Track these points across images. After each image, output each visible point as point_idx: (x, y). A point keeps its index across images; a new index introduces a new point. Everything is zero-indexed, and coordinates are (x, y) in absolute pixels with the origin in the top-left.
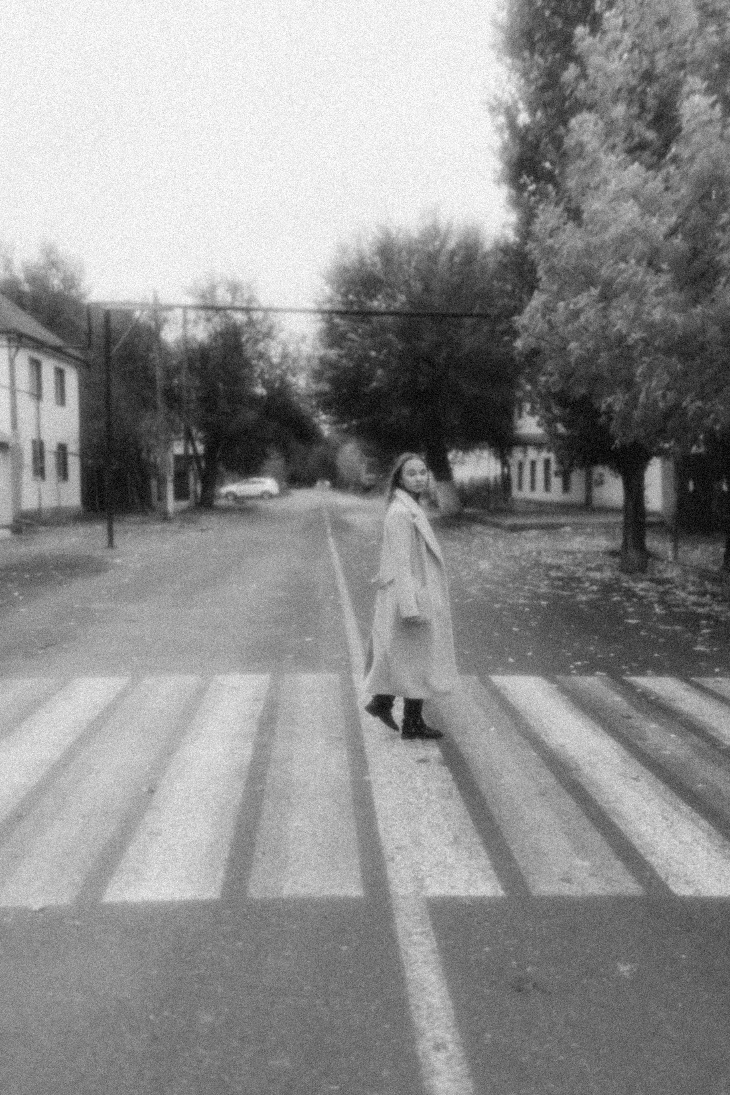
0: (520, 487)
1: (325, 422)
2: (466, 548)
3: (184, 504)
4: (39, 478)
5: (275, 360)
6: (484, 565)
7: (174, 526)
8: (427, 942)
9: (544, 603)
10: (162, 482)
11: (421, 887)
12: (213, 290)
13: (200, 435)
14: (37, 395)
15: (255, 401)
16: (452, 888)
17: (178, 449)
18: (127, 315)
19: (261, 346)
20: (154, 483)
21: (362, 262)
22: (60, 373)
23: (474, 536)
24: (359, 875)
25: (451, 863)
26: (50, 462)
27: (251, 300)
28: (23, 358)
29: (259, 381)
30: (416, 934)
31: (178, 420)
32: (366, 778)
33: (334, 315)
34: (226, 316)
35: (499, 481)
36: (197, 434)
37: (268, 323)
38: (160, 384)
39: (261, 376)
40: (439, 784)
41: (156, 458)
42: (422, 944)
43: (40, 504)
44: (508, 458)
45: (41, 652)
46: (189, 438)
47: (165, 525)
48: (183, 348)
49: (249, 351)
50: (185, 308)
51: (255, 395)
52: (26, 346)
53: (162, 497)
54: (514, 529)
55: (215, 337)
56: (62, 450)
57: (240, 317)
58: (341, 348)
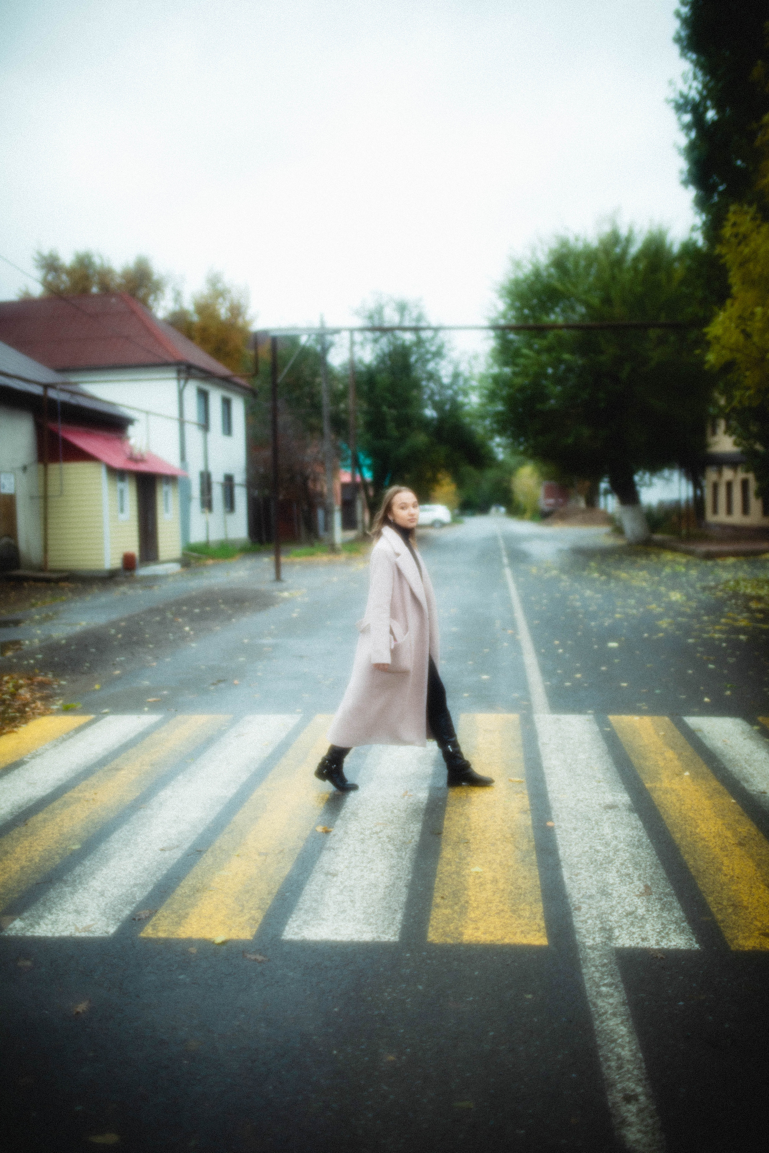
0: (715, 511)
1: (499, 445)
2: (656, 578)
3: (351, 534)
4: (206, 510)
5: (446, 380)
6: (676, 596)
7: (343, 557)
8: (616, 994)
9: (742, 637)
10: (328, 513)
11: (610, 938)
12: (380, 310)
13: (368, 462)
14: (205, 426)
15: (425, 424)
16: (643, 940)
17: (346, 476)
18: (293, 340)
19: (431, 366)
20: (320, 514)
21: (537, 274)
22: (227, 403)
23: (664, 565)
24: (543, 924)
25: (641, 914)
26: (217, 493)
27: (420, 318)
28: (191, 390)
29: (429, 402)
30: (604, 985)
31: (344, 446)
32: (549, 824)
33: (507, 331)
34: (396, 338)
35: (691, 503)
36: (365, 461)
37: (437, 342)
38: (327, 409)
39: (431, 397)
40: (628, 831)
41: (322, 487)
42: (612, 996)
43: (207, 536)
44: (700, 478)
45: (212, 688)
46: (356, 465)
47: (331, 557)
48: (349, 372)
49: (418, 372)
50: (352, 331)
51: (426, 417)
52: (195, 378)
53: (328, 527)
54: (709, 556)
55: (382, 359)
56: (229, 480)
57: (408, 337)
58: (515, 365)
